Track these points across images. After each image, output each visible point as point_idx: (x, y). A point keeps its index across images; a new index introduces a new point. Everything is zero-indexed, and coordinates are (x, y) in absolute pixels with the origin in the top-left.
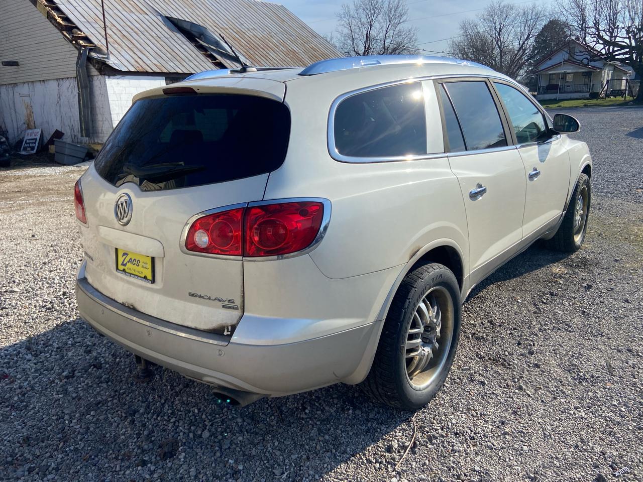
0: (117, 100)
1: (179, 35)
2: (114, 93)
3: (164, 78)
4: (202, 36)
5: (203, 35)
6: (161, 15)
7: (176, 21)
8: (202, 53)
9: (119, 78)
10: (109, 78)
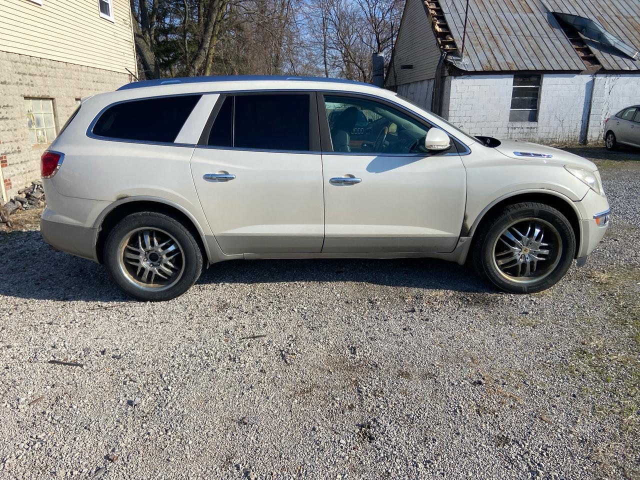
0: (458, 98)
1: (557, 31)
2: (457, 91)
3: (513, 76)
4: (584, 30)
5: (585, 28)
6: (548, 12)
7: (561, 16)
8: (574, 46)
9: (465, 78)
10: (455, 78)
